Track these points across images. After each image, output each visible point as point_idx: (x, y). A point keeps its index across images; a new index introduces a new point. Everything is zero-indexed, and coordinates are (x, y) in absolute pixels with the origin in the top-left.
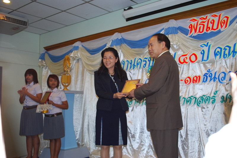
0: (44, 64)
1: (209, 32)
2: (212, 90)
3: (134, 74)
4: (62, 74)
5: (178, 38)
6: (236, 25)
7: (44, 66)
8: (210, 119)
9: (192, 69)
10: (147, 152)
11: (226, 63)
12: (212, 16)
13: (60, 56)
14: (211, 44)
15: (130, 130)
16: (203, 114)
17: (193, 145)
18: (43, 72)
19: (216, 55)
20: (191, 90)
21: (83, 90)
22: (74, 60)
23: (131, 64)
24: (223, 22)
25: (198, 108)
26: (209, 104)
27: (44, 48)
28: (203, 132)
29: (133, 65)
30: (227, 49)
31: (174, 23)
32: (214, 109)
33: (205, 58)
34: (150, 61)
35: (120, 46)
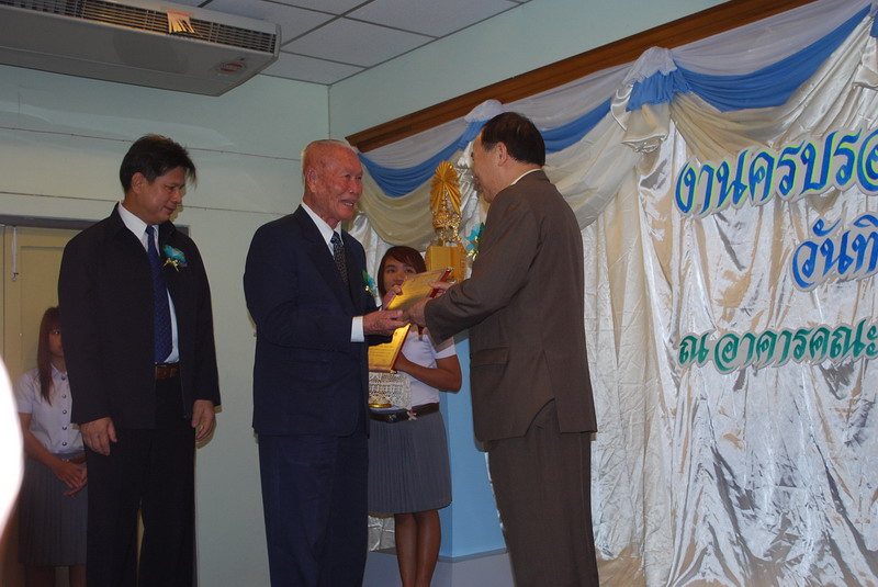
3: (739, 223)
4: (427, 246)
10: (815, 570)
13: (413, 168)
15: (732, 474)
23: (723, 180)
27: (348, 138)
29: (733, 183)
34: (809, 162)
35: (670, 104)
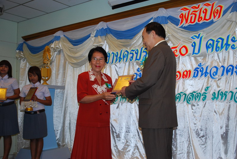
0: (21, 55)
1: (201, 22)
2: (203, 86)
3: (120, 67)
4: (41, 67)
5: (167, 29)
6: (230, 15)
7: (21, 58)
8: (200, 118)
9: (183, 63)
10: (133, 153)
11: (218, 56)
12: (205, 5)
13: (39, 47)
14: (202, 36)
15: (115, 129)
16: (193, 112)
17: (182, 146)
18: (21, 64)
19: (207, 47)
20: (181, 85)
21: (65, 85)
22: (55, 51)
23: (117, 56)
24: (217, 11)
25: (188, 105)
26: (199, 101)
27: (22, 37)
28: (193, 131)
29: (119, 57)
30: (219, 42)
31: (164, 12)
32: (204, 107)
33: (196, 51)
34: (137, 54)
35: (105, 36)
